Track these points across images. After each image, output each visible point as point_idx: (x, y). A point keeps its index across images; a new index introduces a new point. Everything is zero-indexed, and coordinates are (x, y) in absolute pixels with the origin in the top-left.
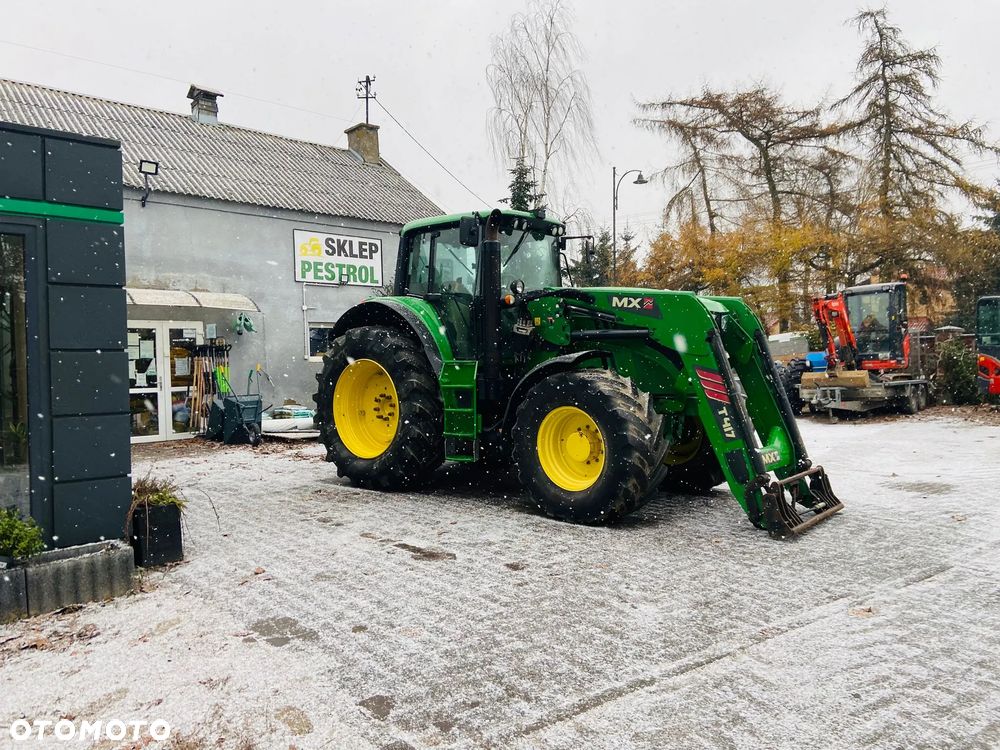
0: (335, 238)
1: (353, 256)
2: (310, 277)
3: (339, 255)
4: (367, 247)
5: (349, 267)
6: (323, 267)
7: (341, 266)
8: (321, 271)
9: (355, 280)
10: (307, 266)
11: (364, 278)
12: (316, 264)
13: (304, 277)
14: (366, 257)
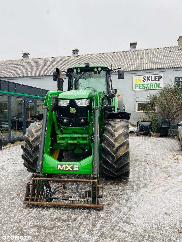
0: (146, 76)
1: (152, 80)
2: (137, 88)
3: (147, 81)
4: (158, 77)
5: (150, 84)
6: (142, 85)
7: (147, 84)
8: (141, 86)
9: (153, 88)
10: (136, 86)
11: (156, 87)
12: (139, 85)
13: (135, 89)
14: (157, 80)
